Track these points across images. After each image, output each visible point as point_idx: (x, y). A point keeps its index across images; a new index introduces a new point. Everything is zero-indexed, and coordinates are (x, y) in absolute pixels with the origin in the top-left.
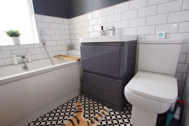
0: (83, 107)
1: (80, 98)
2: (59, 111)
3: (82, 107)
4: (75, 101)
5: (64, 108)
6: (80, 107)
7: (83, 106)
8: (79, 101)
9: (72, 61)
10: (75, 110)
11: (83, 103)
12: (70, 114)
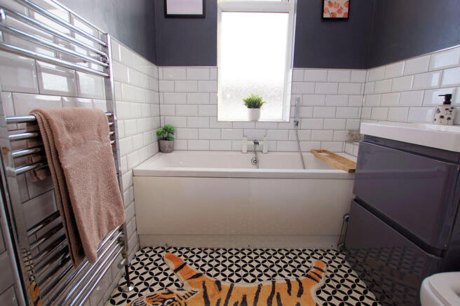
0: (327, 276)
1: (331, 257)
2: (279, 256)
3: (323, 275)
4: (318, 257)
5: (289, 256)
6: (319, 272)
7: (329, 274)
8: (327, 261)
9: (339, 169)
10: (307, 271)
11: (333, 270)
12: (294, 271)
